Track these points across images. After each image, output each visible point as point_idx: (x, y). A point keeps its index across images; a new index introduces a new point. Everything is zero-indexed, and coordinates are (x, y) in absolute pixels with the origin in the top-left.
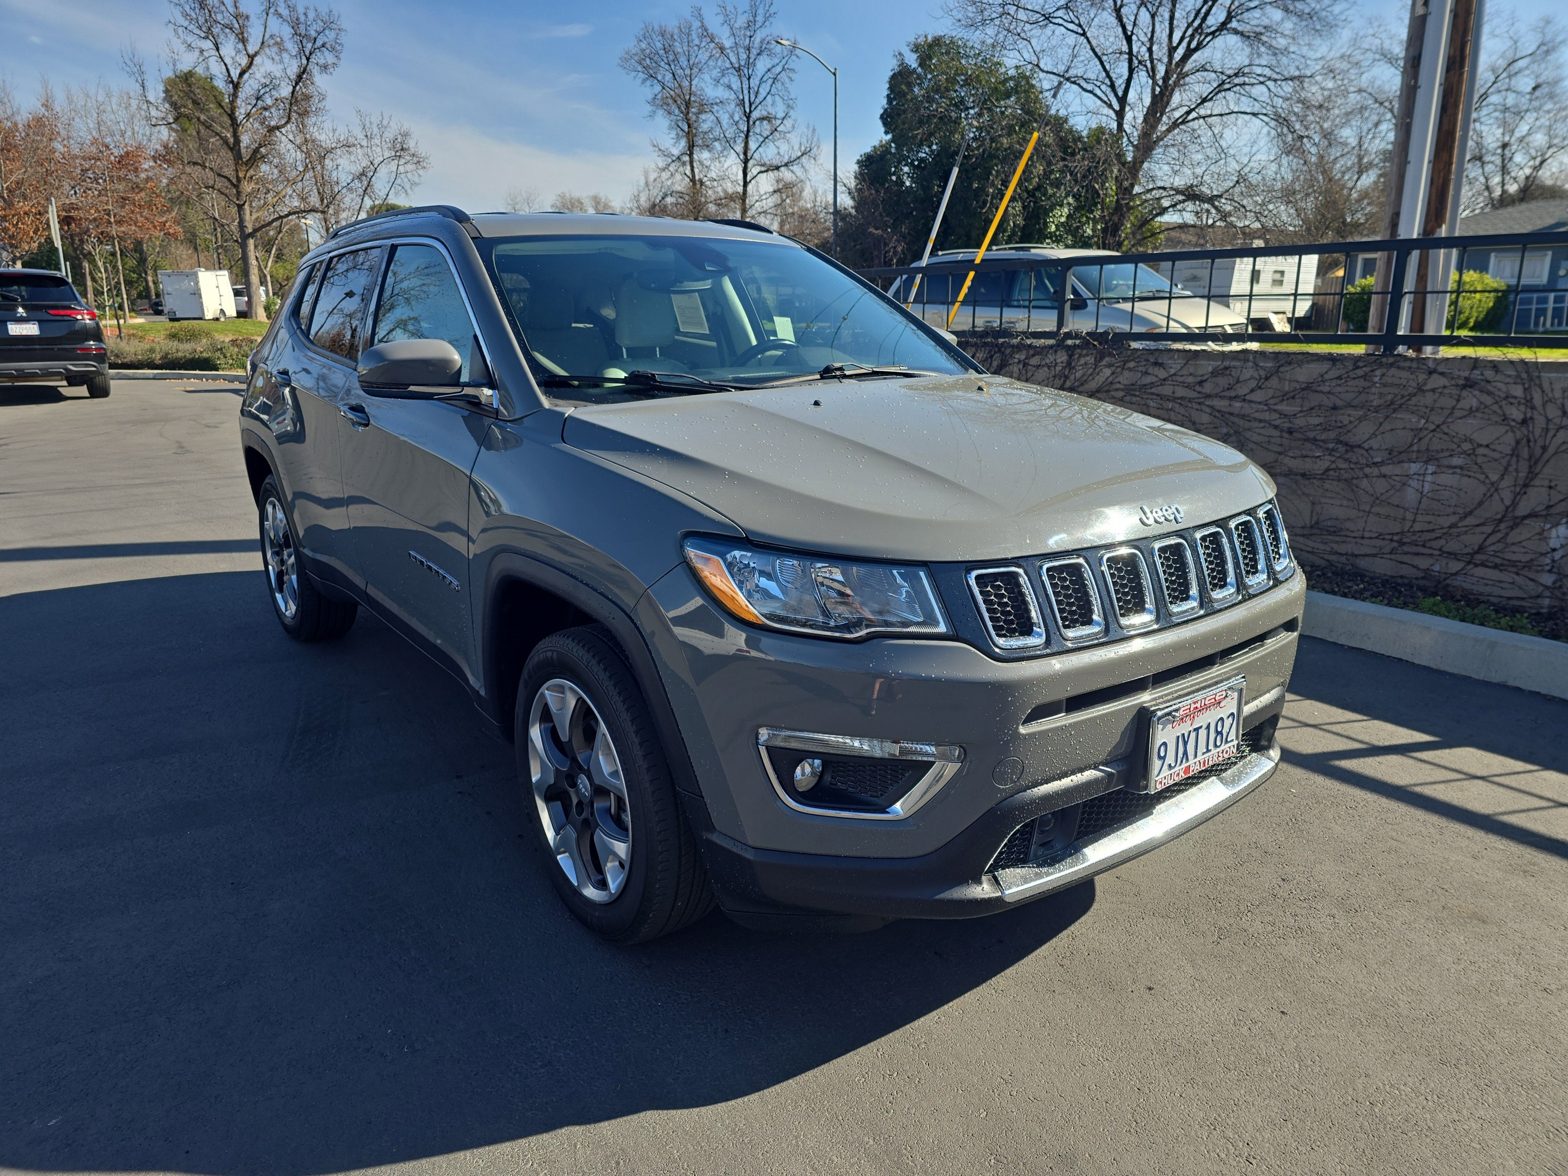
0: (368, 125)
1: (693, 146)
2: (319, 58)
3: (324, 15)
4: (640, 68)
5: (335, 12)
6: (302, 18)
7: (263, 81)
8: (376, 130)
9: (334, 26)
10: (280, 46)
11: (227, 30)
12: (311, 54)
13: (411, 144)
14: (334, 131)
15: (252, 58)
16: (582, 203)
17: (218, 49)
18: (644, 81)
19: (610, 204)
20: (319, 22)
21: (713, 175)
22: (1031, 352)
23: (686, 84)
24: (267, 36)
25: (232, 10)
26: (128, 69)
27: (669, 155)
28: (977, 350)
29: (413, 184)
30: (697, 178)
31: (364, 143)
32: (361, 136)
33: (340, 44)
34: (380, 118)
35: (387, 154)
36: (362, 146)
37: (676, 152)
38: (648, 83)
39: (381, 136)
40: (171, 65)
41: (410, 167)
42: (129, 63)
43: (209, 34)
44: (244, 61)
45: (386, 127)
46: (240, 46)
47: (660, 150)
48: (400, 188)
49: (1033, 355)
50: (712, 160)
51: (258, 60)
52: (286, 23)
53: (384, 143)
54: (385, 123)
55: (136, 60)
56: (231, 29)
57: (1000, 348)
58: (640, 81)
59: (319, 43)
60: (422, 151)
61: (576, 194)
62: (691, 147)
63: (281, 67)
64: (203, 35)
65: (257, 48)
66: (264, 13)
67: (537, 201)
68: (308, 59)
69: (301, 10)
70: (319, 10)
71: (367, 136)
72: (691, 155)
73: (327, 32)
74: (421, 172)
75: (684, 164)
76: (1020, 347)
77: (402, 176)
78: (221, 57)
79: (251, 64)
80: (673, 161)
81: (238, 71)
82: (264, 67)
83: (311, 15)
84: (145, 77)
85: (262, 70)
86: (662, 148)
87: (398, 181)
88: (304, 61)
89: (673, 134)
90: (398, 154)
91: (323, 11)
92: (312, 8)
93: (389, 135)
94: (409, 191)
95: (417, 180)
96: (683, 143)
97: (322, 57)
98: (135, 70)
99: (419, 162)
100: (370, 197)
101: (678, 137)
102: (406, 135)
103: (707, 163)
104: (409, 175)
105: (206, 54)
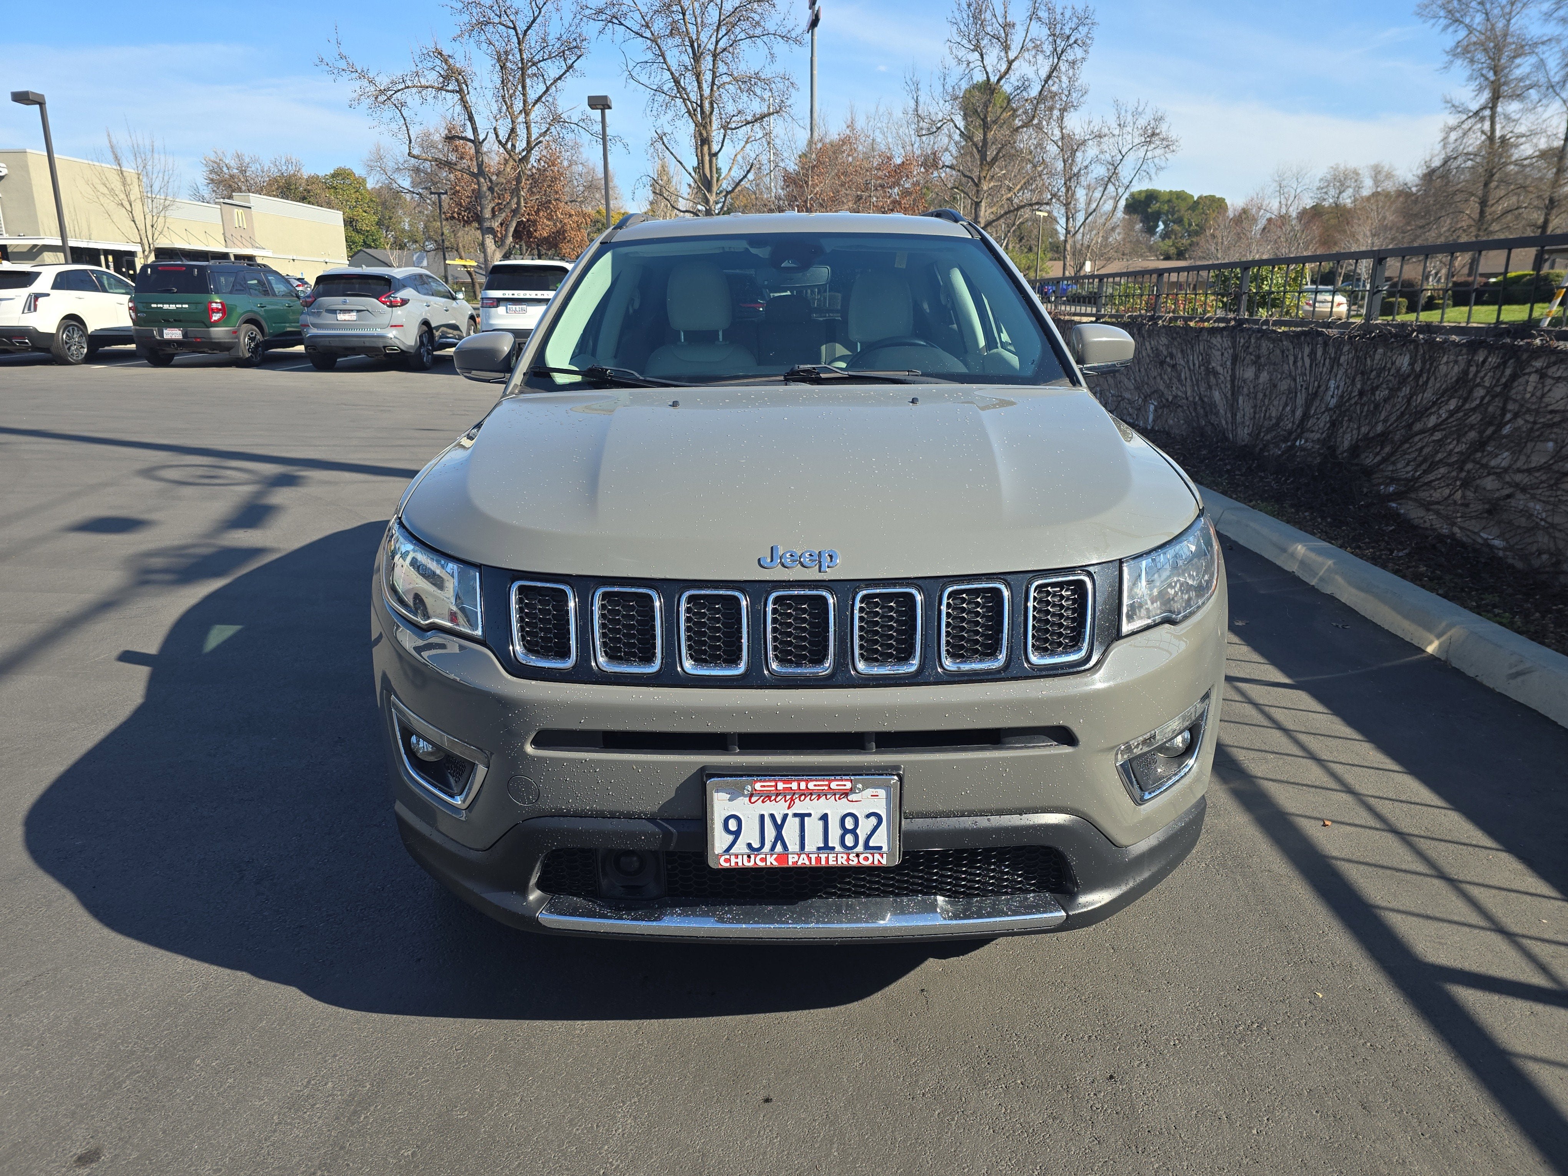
0: (1123, 112)
1: (1498, 98)
2: (1070, 55)
3: (1080, 11)
4: (1442, 13)
5: (1091, 8)
6: (1059, 17)
7: (1016, 84)
8: (1129, 118)
9: (1089, 21)
10: (1038, 48)
11: (995, 41)
12: (1062, 52)
13: (1163, 128)
14: (1090, 122)
15: (1010, 63)
16: (1358, 174)
17: (982, 61)
18: (1446, 27)
19: (1394, 173)
20: (1075, 19)
21: (1522, 129)
22: (1553, 359)
23: (1500, 25)
24: (1027, 40)
25: (1001, 20)
26: (907, 88)
27: (1465, 111)
28: (1489, 354)
29: (1159, 169)
30: (1498, 134)
31: (1116, 132)
32: (1114, 125)
33: (1090, 38)
34: (1136, 105)
35: (1136, 141)
36: (1114, 135)
37: (1474, 106)
38: (1451, 29)
39: (1134, 123)
40: (942, 79)
41: (1158, 152)
42: (909, 82)
43: (977, 48)
44: (1003, 68)
45: (1140, 114)
46: (1003, 54)
47: (1453, 106)
48: (1145, 174)
49: (1555, 364)
50: (1524, 111)
51: (1015, 65)
52: (1044, 26)
53: (1135, 130)
54: (1140, 109)
55: (915, 79)
56: (998, 39)
57: (1514, 352)
58: (1441, 27)
59: (1072, 41)
60: (1173, 135)
61: (1352, 164)
62: (1496, 98)
63: (1035, 68)
64: (972, 47)
65: (1015, 55)
66: (1028, 20)
67: (1308, 175)
68: (1059, 59)
69: (1059, 10)
70: (1076, 8)
71: (1120, 125)
72: (1493, 108)
73: (1080, 28)
74: (1169, 156)
75: (1482, 119)
76: (1545, 351)
77: (1149, 162)
78: (984, 67)
79: (1009, 68)
80: (1470, 117)
81: (997, 78)
82: (1022, 68)
83: (1068, 14)
84: (919, 93)
85: (1017, 74)
86: (1457, 104)
87: (1144, 167)
88: (1056, 60)
89: (1474, 85)
90: (1148, 139)
91: (1080, 8)
92: (1070, 7)
93: (1142, 122)
94: (1153, 176)
95: (1163, 164)
96: (1486, 95)
97: (1072, 54)
98: (913, 88)
99: (1168, 145)
100: (1114, 185)
101: (1480, 89)
102: (1159, 120)
103: (1515, 116)
104: (1156, 160)
105: (972, 66)
